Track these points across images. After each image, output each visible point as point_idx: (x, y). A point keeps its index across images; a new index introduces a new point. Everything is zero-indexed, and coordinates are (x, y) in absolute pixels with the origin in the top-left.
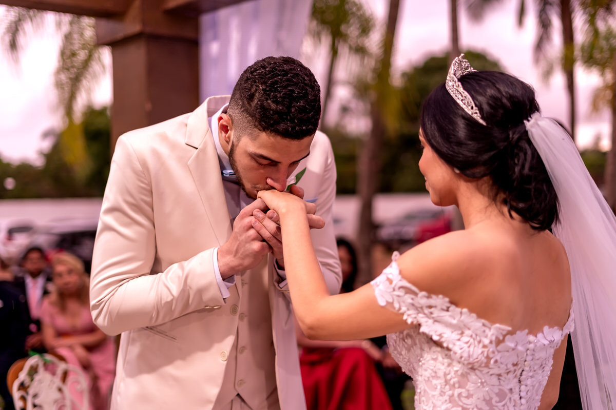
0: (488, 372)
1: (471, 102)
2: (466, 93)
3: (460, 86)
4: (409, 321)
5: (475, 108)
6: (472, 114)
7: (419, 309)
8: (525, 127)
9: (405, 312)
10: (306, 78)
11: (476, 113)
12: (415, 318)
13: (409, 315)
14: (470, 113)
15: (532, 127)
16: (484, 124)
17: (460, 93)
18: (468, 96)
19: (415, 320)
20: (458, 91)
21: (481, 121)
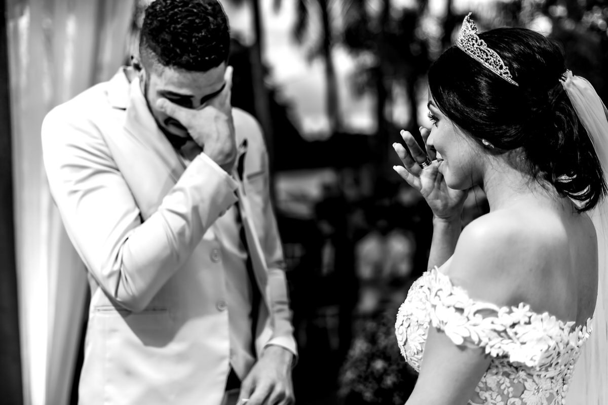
0: (545, 376)
1: (499, 61)
2: (492, 51)
3: (484, 43)
4: (494, 355)
5: (504, 67)
6: (501, 74)
7: (503, 334)
8: (562, 86)
9: (487, 344)
10: (209, 8)
11: (507, 73)
12: (500, 348)
13: (491, 347)
14: (498, 73)
15: (568, 85)
16: (517, 85)
17: (484, 52)
18: (495, 54)
19: (500, 350)
20: (481, 50)
21: (513, 82)
